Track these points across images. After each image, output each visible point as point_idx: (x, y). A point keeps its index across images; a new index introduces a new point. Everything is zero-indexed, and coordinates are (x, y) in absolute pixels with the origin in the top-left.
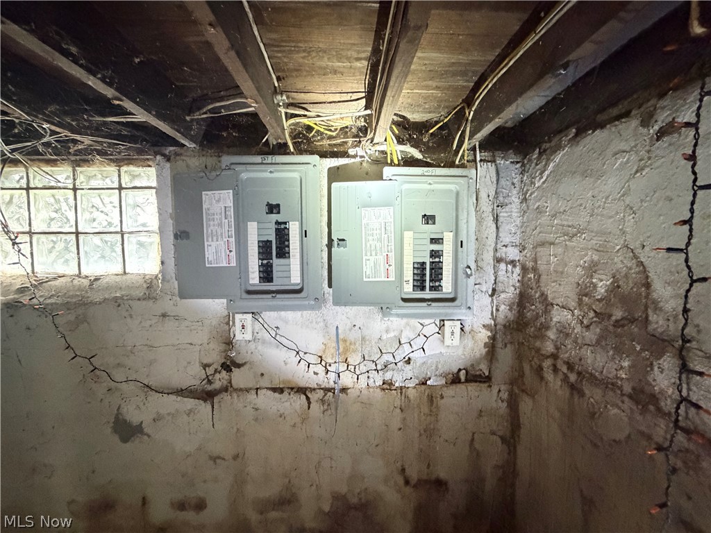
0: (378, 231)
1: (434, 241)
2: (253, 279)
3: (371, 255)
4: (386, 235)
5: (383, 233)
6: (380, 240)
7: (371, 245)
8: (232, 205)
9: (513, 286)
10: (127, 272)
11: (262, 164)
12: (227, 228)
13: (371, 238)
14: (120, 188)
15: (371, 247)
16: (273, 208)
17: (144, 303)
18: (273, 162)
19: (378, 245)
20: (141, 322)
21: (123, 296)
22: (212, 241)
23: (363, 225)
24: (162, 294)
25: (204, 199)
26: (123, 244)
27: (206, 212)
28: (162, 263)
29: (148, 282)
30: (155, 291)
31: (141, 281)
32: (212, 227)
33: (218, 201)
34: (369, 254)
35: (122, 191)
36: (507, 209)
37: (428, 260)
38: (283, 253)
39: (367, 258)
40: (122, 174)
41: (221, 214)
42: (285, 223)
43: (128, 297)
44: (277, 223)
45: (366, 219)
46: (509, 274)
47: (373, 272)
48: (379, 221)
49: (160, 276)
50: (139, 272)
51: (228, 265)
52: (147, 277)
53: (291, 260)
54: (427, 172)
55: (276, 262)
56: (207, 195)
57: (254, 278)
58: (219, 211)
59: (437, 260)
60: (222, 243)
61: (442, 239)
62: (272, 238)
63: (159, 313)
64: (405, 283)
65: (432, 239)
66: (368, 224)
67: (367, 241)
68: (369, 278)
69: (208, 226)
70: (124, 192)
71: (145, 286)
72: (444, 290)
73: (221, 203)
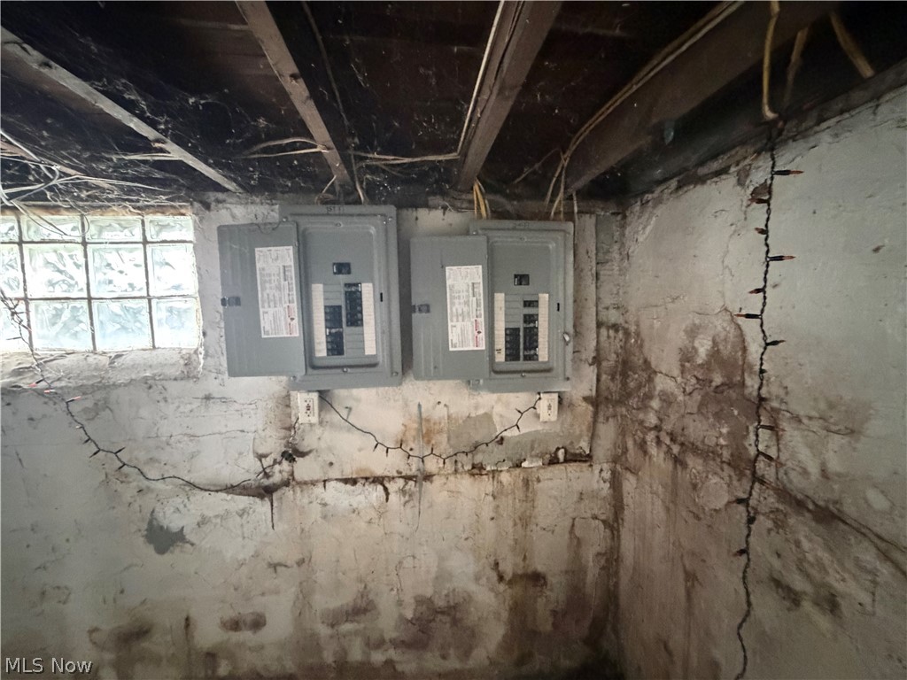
0: (465, 294)
1: (528, 304)
2: (320, 351)
3: (457, 321)
4: (475, 299)
5: (471, 295)
6: (467, 303)
7: (457, 310)
8: (292, 264)
9: (615, 353)
10: (157, 346)
11: (328, 214)
12: (287, 292)
13: (457, 301)
14: (145, 242)
16: (343, 268)
17: (183, 383)
18: (341, 212)
19: (465, 309)
20: (179, 407)
21: (155, 375)
22: (269, 307)
23: (448, 286)
24: (206, 372)
25: (257, 256)
26: (150, 313)
27: (261, 273)
28: (204, 334)
29: (185, 357)
30: (195, 368)
31: (176, 357)
32: (268, 291)
33: (277, 259)
34: (455, 320)
35: (147, 246)
36: (607, 266)
37: (521, 325)
38: (356, 320)
39: (453, 324)
40: (147, 224)
41: (279, 275)
42: (356, 285)
43: (161, 377)
44: (347, 285)
45: (450, 280)
46: (612, 340)
47: (460, 340)
48: (467, 281)
49: (201, 350)
50: (173, 346)
51: (289, 335)
52: (184, 352)
53: (365, 328)
54: (519, 225)
55: (348, 332)
56: (261, 252)
57: (321, 349)
58: (276, 271)
59: (532, 325)
60: (282, 309)
61: (537, 301)
62: (342, 302)
63: (201, 395)
64: (496, 352)
65: (525, 302)
66: (453, 286)
67: (453, 304)
68: (455, 347)
69: (264, 289)
70: (149, 247)
71: (182, 362)
72: (540, 359)
73: (279, 261)
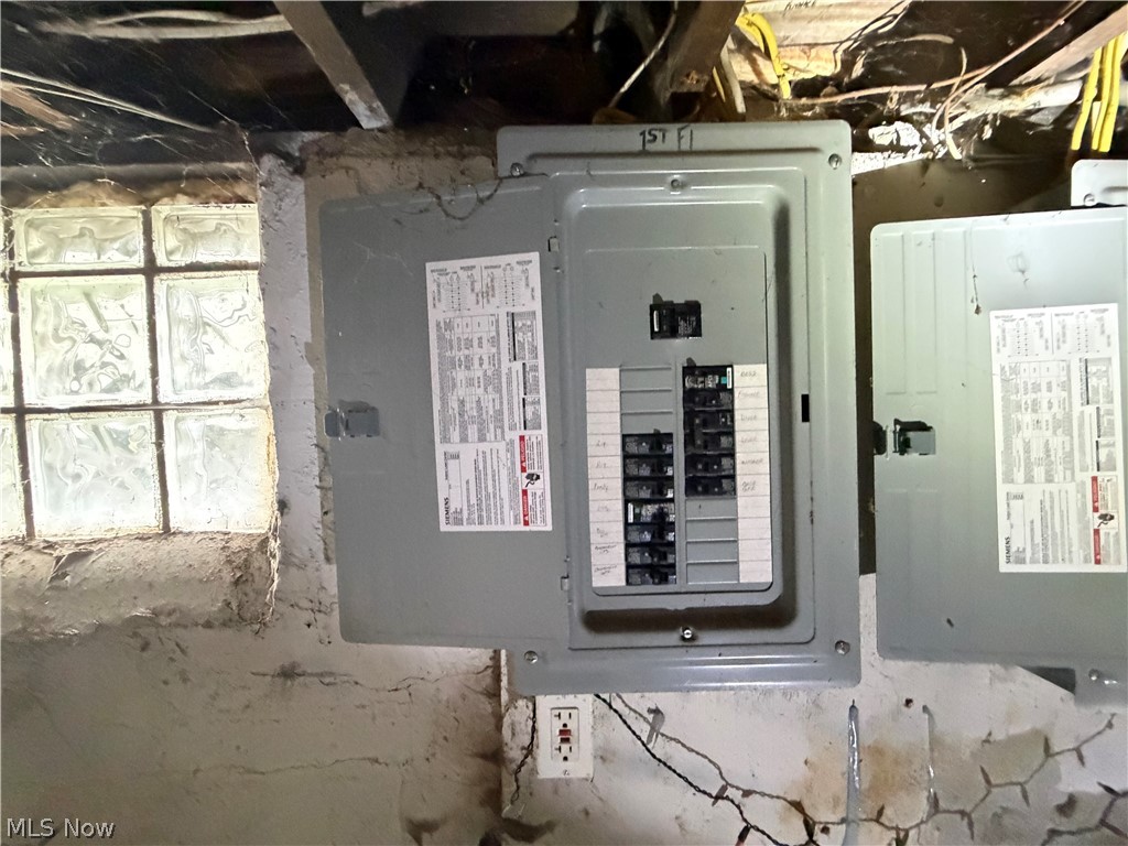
0: (1056, 394)
2: (605, 571)
3: (1029, 480)
4: (1091, 409)
7: (1027, 445)
8: (537, 306)
10: (173, 525)
11: (644, 153)
12: (518, 393)
13: (1027, 418)
14: (151, 270)
15: (1027, 451)
16: (677, 318)
17: (228, 633)
18: (685, 146)
19: (1057, 442)
20: (215, 696)
21: (156, 613)
22: (464, 439)
23: (996, 370)
24: (283, 608)
25: (431, 287)
26: (159, 444)
27: (440, 338)
28: (283, 505)
29: (238, 561)
30: (262, 593)
31: (214, 559)
32: (461, 392)
33: (488, 293)
34: (1020, 476)
38: (712, 475)
39: (1014, 489)
40: (157, 225)
41: (495, 341)
42: (720, 370)
43: (173, 618)
44: (690, 370)
45: (1006, 351)
47: (1038, 539)
48: (1060, 355)
49: (274, 545)
50: (209, 528)
51: (521, 528)
52: (235, 545)
53: (741, 501)
55: (686, 510)
56: (443, 272)
57: (609, 568)
58: (486, 331)
60: (502, 446)
62: (674, 424)
63: (276, 667)
66: (1015, 371)
67: (1012, 428)
68: (1022, 561)
69: (448, 385)
71: (228, 576)
73: (495, 301)
